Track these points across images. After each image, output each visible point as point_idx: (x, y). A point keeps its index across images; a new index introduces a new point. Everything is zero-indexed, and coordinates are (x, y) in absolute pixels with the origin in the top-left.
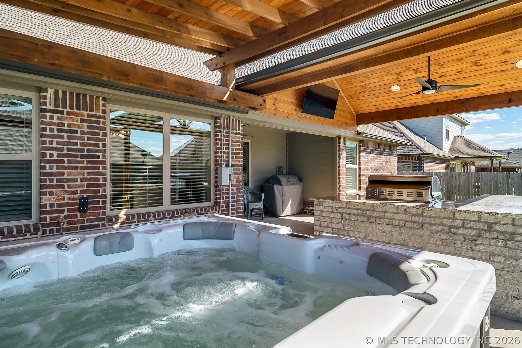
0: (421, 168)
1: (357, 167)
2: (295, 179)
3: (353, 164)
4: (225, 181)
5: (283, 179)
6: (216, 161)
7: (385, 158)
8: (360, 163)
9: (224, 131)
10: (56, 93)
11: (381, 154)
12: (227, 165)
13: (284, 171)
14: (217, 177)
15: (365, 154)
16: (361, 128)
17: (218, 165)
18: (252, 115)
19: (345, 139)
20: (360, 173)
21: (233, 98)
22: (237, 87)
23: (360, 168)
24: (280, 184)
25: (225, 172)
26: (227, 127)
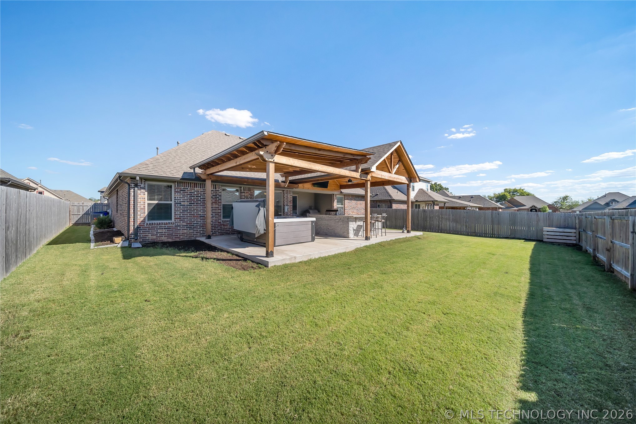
0: (391, 207)
1: (343, 206)
2: (317, 211)
3: (342, 205)
4: (286, 210)
5: (311, 211)
6: (283, 204)
7: (359, 202)
8: (344, 204)
9: (286, 195)
10: (244, 188)
11: (357, 200)
12: (287, 206)
13: (313, 208)
14: (284, 209)
15: (347, 201)
16: (343, 191)
17: (284, 206)
18: (295, 190)
19: (336, 195)
20: (344, 208)
21: (288, 186)
22: (290, 183)
23: (344, 207)
24: (310, 213)
25: (286, 208)
26: (287, 193)
